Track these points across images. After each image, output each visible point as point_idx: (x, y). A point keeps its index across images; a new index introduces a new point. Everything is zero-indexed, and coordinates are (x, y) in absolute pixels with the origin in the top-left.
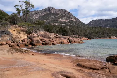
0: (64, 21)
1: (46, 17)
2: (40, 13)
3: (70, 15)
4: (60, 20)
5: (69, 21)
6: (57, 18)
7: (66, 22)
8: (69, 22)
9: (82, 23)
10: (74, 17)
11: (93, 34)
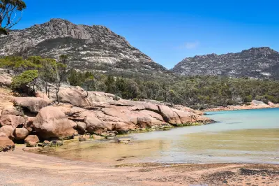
0: (105, 61)
1: (46, 49)
2: (26, 37)
3: (122, 44)
4: (93, 59)
5: (117, 63)
6: (82, 53)
7: (110, 65)
8: (119, 65)
9: (157, 67)
10: (134, 49)
11: (200, 96)
